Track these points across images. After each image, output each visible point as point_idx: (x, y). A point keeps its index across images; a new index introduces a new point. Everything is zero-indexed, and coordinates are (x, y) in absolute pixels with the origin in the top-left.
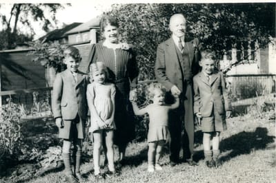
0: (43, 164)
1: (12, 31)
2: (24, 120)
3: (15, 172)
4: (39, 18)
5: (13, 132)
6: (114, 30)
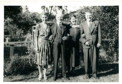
3: (31, 74)
4: (60, 9)
6: (75, 19)
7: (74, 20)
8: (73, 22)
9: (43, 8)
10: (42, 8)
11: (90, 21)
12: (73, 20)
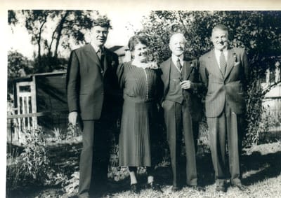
0: (67, 190)
1: (53, 55)
2: (59, 144)
4: (80, 42)
5: (37, 156)
6: (144, 48)
7: (143, 51)
8: (140, 55)
9: (36, 41)
10: (34, 42)
11: (222, 50)
12: (139, 52)
